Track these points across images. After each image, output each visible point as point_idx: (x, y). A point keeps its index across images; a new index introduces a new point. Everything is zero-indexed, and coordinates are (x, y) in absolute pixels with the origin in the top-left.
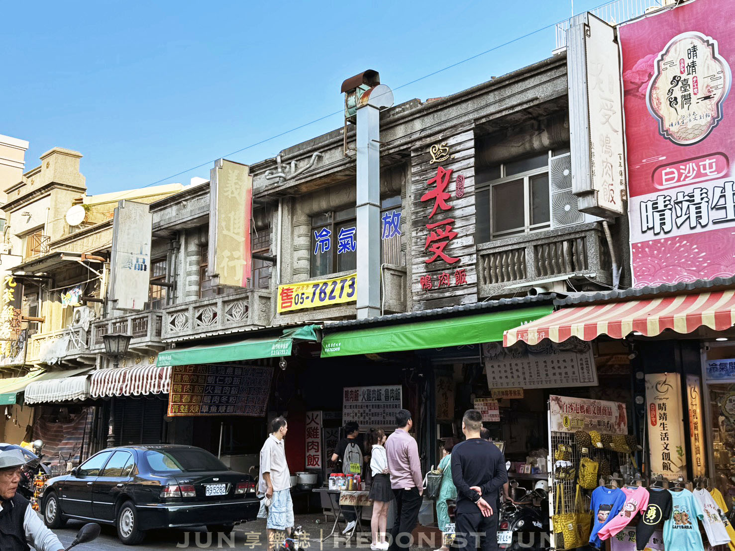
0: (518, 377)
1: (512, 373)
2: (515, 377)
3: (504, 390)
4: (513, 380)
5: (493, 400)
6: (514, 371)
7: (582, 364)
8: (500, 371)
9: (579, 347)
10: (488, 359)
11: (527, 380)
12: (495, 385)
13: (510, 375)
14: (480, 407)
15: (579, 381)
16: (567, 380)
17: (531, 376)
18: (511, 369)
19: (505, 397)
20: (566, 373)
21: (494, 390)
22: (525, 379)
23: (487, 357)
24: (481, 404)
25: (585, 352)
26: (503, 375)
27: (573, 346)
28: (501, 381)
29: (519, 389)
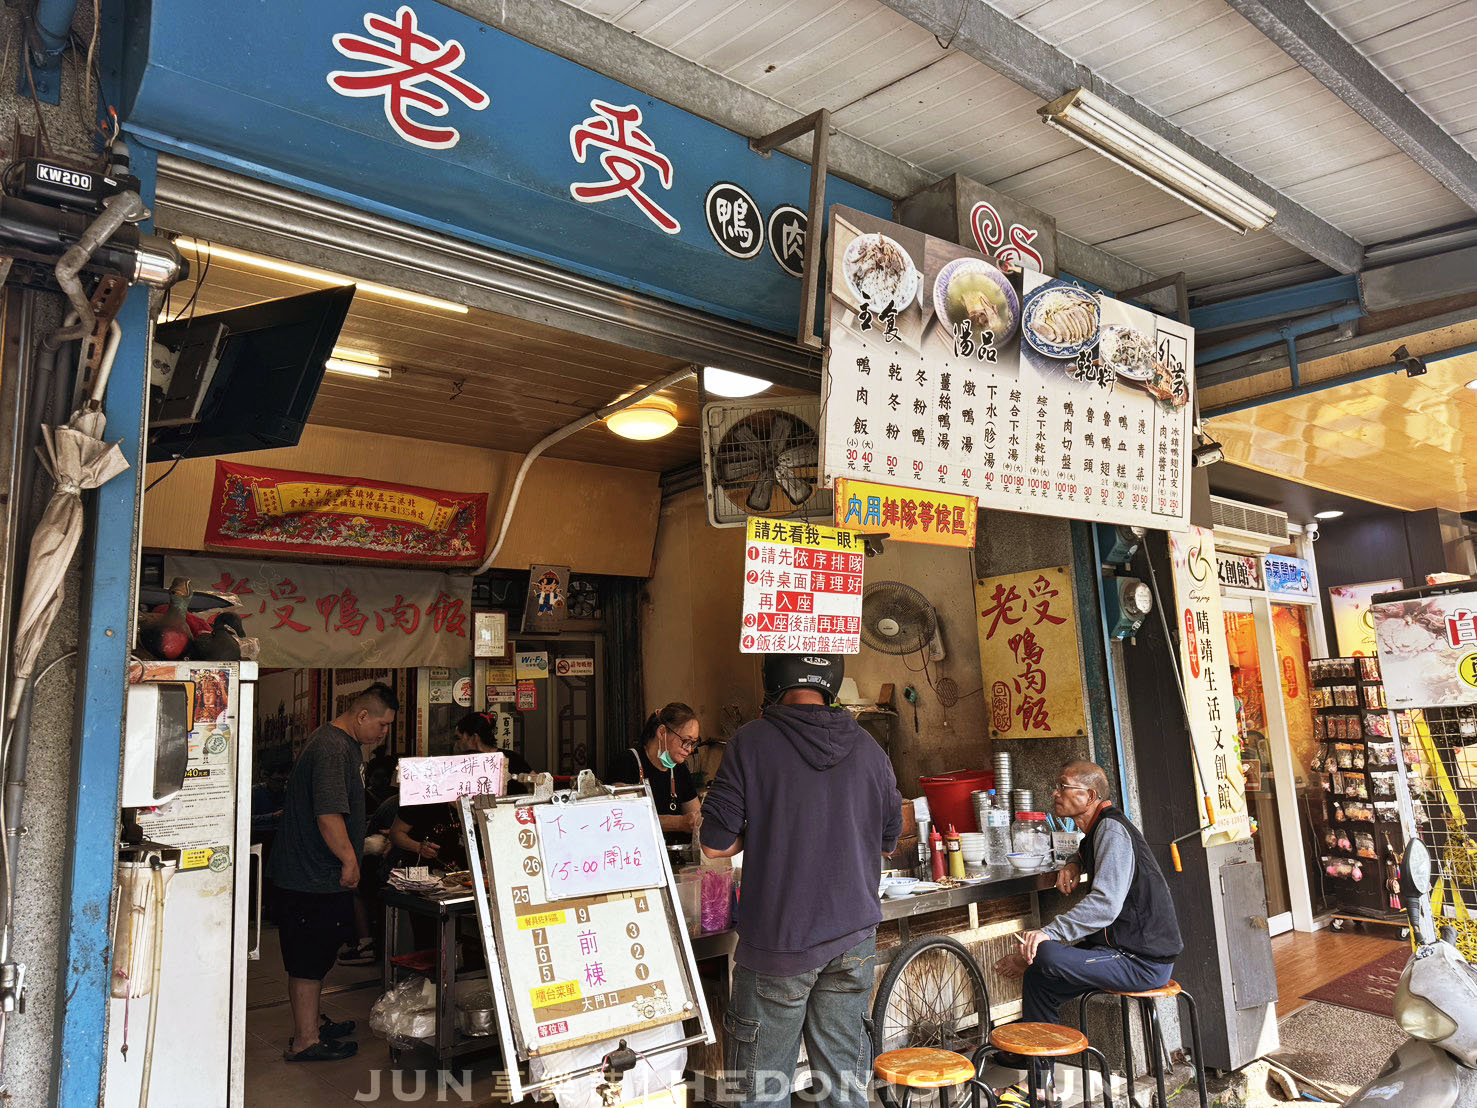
0: (968, 445)
1: (944, 419)
2: (956, 442)
3: (897, 496)
4: (940, 456)
5: (843, 539)
6: (955, 416)
7: (1163, 447)
8: (894, 398)
9: (1163, 385)
10: (849, 317)
11: (998, 469)
12: (859, 463)
13: (933, 430)
14: (778, 569)
15: (1148, 506)
16: (1121, 496)
17: (1014, 455)
18: (945, 401)
19: (897, 532)
20: (1121, 470)
21: (852, 489)
22: (990, 461)
23: (844, 305)
24: (785, 554)
25: (1175, 408)
26: (907, 420)
27: (1151, 376)
28: (891, 447)
29: (962, 502)
